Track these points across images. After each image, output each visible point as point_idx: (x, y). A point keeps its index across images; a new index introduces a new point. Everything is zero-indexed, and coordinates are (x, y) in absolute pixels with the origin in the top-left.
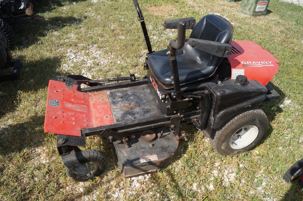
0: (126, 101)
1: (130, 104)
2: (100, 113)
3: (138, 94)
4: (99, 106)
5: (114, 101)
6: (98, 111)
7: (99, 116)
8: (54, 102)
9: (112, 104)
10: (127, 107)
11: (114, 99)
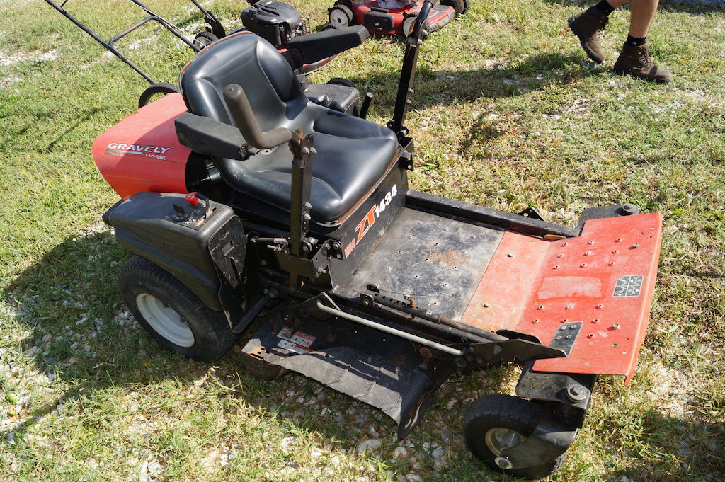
0: (435, 275)
1: (436, 263)
2: (517, 271)
3: (393, 280)
4: (508, 291)
5: (461, 289)
6: (518, 279)
7: (523, 264)
8: (630, 288)
9: (475, 282)
10: (448, 260)
11: (457, 295)
